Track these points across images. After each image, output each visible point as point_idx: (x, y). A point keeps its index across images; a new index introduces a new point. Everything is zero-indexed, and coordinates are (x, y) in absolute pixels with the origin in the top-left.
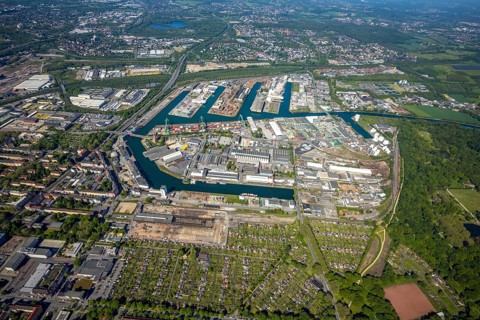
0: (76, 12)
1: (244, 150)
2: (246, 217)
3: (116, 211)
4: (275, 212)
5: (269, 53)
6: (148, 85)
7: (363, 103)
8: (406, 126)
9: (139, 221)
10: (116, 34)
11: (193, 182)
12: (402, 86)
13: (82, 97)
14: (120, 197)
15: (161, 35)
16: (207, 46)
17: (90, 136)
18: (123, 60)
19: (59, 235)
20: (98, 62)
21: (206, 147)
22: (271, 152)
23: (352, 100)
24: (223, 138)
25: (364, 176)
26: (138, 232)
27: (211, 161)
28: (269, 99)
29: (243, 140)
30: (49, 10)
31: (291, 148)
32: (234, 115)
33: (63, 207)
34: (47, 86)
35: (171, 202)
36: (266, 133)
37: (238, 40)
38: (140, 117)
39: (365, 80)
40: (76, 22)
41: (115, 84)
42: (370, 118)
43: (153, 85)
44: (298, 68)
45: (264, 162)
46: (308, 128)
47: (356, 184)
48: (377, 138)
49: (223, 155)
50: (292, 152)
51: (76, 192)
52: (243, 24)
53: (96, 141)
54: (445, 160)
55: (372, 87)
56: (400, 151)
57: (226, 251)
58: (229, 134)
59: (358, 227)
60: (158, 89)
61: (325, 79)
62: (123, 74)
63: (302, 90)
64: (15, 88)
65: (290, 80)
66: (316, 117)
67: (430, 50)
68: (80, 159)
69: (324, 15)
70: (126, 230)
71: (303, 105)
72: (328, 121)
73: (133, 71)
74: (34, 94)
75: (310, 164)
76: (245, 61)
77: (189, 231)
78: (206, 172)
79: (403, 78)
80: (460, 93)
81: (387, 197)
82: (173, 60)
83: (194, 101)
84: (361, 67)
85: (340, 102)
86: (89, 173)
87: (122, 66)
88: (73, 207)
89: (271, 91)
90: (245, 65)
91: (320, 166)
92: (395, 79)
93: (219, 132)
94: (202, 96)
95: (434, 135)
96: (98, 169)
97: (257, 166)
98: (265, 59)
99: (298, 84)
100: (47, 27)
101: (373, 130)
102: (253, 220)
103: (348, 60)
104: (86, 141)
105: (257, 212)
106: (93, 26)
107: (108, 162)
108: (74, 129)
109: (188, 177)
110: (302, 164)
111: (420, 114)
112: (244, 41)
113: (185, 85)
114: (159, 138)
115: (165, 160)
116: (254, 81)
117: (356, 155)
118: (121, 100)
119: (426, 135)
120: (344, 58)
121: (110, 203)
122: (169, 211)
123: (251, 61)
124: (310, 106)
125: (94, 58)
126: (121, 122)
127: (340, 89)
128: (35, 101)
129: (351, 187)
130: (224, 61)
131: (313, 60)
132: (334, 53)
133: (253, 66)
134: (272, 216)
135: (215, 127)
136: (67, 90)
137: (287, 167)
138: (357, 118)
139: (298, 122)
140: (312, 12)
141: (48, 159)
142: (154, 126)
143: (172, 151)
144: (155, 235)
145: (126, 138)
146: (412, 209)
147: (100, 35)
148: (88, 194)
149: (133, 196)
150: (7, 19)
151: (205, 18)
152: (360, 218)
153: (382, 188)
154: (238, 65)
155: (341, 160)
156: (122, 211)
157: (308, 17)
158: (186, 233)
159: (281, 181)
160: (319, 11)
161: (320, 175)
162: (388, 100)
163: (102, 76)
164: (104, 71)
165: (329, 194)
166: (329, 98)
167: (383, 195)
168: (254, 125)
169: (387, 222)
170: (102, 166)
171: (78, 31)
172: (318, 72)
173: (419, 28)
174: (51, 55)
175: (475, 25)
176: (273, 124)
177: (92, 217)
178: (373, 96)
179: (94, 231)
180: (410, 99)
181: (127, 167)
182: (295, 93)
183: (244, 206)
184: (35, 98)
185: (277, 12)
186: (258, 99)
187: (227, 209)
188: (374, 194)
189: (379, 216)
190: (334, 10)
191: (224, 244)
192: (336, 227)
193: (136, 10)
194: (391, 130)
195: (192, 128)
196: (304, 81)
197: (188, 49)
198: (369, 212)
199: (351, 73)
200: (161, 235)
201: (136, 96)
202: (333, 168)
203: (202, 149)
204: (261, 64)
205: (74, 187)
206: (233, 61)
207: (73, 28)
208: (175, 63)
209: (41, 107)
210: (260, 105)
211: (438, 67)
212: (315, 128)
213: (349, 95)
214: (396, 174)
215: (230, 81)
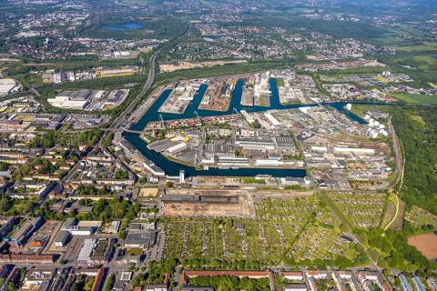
1: (247, 139)
2: (267, 194)
3: (140, 196)
4: (293, 188)
5: (243, 51)
7: (351, 94)
8: (398, 113)
11: (206, 168)
12: (386, 76)
13: (60, 98)
14: (139, 184)
17: (86, 133)
21: (208, 139)
23: (339, 91)
24: (222, 130)
25: (368, 155)
26: (168, 211)
28: (257, 94)
29: (243, 131)
31: (292, 136)
32: (227, 109)
34: (16, 90)
35: (190, 185)
36: (264, 124)
37: (205, 39)
39: (348, 73)
40: (18, 25)
42: (359, 106)
43: (131, 85)
44: (277, 64)
45: (270, 148)
46: (303, 117)
47: (362, 162)
48: (372, 123)
49: (227, 144)
50: (293, 138)
51: (94, 181)
52: (205, 23)
55: (357, 79)
56: (397, 133)
57: (257, 220)
58: (227, 126)
59: (372, 195)
60: (137, 88)
61: (308, 73)
63: (287, 85)
65: (272, 76)
66: (309, 108)
69: (289, 11)
71: (293, 97)
72: (321, 111)
73: (103, 73)
75: (314, 148)
77: (217, 207)
78: (217, 159)
79: (386, 70)
81: (393, 170)
83: (180, 98)
84: (341, 61)
85: (329, 94)
86: (99, 166)
89: (256, 87)
90: (222, 63)
91: (324, 149)
92: (377, 71)
93: (216, 125)
94: (187, 94)
96: (107, 162)
99: (282, 79)
101: (367, 117)
102: (275, 195)
103: (326, 55)
105: (276, 189)
108: (65, 128)
109: (199, 164)
110: (307, 148)
111: (409, 101)
112: (212, 40)
115: (171, 152)
116: (236, 78)
117: (356, 138)
118: (103, 100)
119: (418, 118)
120: (322, 53)
122: (191, 192)
123: (226, 59)
124: (300, 99)
127: (325, 83)
129: (358, 164)
131: (291, 57)
132: (311, 49)
133: (231, 64)
134: (291, 191)
135: (211, 120)
137: (293, 151)
138: (349, 106)
139: (292, 113)
141: (52, 155)
143: (176, 143)
144: (186, 212)
145: (124, 134)
148: (106, 183)
149: (151, 183)
151: (161, 18)
152: (373, 188)
153: (386, 163)
154: (214, 63)
156: (145, 195)
161: (326, 156)
162: (375, 90)
163: (72, 78)
165: (338, 171)
166: (317, 91)
167: (389, 169)
168: (250, 118)
169: (397, 190)
172: (300, 67)
173: (392, 22)
176: (268, 115)
178: (360, 88)
180: (396, 89)
181: (135, 159)
182: (281, 87)
183: (263, 185)
185: (238, 10)
186: (246, 94)
187: (246, 188)
188: (381, 169)
189: (389, 186)
190: (300, 6)
192: (352, 196)
194: (384, 116)
195: (188, 123)
196: (288, 77)
198: (378, 183)
199: (333, 67)
200: (191, 212)
201: (118, 96)
202: (337, 150)
203: (204, 141)
204: (238, 62)
206: (207, 60)
209: (19, 110)
210: (250, 100)
212: (310, 117)
213: (336, 88)
214: (397, 152)
215: (212, 79)
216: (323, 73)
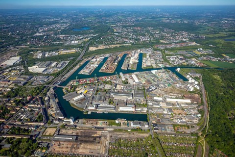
0: (38, 26)
1: (119, 92)
2: (120, 135)
3: (44, 134)
5: (130, 39)
6: (69, 59)
7: (180, 62)
8: (206, 73)
9: (56, 141)
10: (56, 34)
11: (89, 113)
12: (200, 51)
13: (34, 67)
14: (47, 125)
15: (78, 34)
16: (100, 38)
17: (35, 88)
18: (58, 47)
19: (8, 153)
20: (45, 49)
21: (97, 91)
22: (133, 92)
23: (175, 60)
24: (107, 85)
25: (187, 104)
26: (55, 148)
27: (100, 99)
28: (131, 62)
29: (118, 86)
30: (26, 25)
31: (144, 89)
32: (113, 72)
33: (13, 133)
34: (18, 62)
35: (76, 126)
36: (130, 81)
37: (115, 34)
38: (63, 76)
39: (180, 49)
40: (38, 30)
41: (52, 59)
42: (185, 70)
43: (71, 58)
44: (145, 45)
45: (130, 98)
46: (153, 76)
47: (183, 109)
48: (191, 80)
49: (106, 96)
50: (144, 91)
51: (22, 123)
52: (117, 26)
53: (38, 91)
54: (231, 92)
55: (184, 52)
56: (205, 87)
58: (110, 83)
59: (187, 137)
60: (73, 60)
61: (159, 50)
62: (57, 54)
63: (148, 57)
64: (1, 64)
65: (141, 52)
66: (156, 71)
67: (211, 32)
68: (28, 102)
69: (156, 19)
70: (48, 147)
71: (149, 64)
72: (163, 72)
73: (62, 52)
74: (10, 67)
75: (155, 98)
76: (119, 44)
77: (86, 146)
78: (97, 106)
79: (200, 47)
80: (231, 53)
81: (202, 116)
82: (83, 45)
83: (92, 66)
84: (177, 43)
85: (168, 62)
86: (32, 111)
87: (57, 50)
88: (19, 133)
89: (132, 58)
90: (118, 45)
91: (161, 99)
92: (195, 48)
93: (105, 82)
94: (96, 63)
95: (222, 76)
96: (37, 108)
97: (125, 101)
98: (128, 42)
99: (146, 54)
100: (23, 34)
101: (188, 76)
102: (124, 136)
103: (170, 40)
104: (33, 92)
105: (126, 131)
106: (46, 31)
107: (43, 103)
108: (27, 84)
109: (87, 110)
110: (151, 98)
111: (212, 65)
112: (117, 34)
113: (88, 57)
114: (72, 88)
115: (75, 100)
117: (181, 91)
118: (55, 67)
119: (217, 77)
120: (168, 39)
121: (41, 129)
122: (75, 132)
123: (122, 43)
124: (153, 65)
125: (43, 47)
126: (53, 79)
127: (168, 55)
128: (10, 71)
129: (180, 111)
130: (108, 44)
131: (152, 41)
132: (163, 37)
133: (122, 46)
134: (135, 133)
135: (103, 79)
136: (27, 64)
137: (142, 100)
138: (178, 70)
139: (147, 74)
140: (150, 18)
141: (11, 103)
142: (70, 81)
143: (79, 95)
144: (65, 150)
145: (55, 88)
146: (218, 125)
147: (48, 35)
148: (29, 124)
149: (55, 124)
150: (5, 31)
151: (99, 24)
152: (188, 131)
153: (198, 110)
154: (115, 46)
155: (172, 94)
156: (47, 134)
157: (149, 21)
158: (84, 148)
159: (139, 109)
160: (153, 18)
161: (161, 104)
162: (193, 59)
163: (46, 56)
164: (48, 53)
165: (168, 117)
166: (162, 60)
167: (199, 115)
168: (123, 77)
169: (204, 133)
170: (39, 106)
171: (38, 34)
172: (156, 47)
173: (204, 23)
174: (23, 47)
175: (231, 19)
176: (134, 76)
177: (29, 139)
178: (185, 58)
179: (28, 149)
180: (205, 58)
181: (53, 106)
182: (144, 58)
183: (119, 127)
184: (10, 69)
185: (133, 20)
186: (125, 62)
187: (108, 129)
188: (194, 115)
189: (199, 129)
190: (161, 17)
191: (107, 154)
192: (174, 138)
193: (66, 23)
194: (198, 75)
195: (90, 81)
196: (148, 52)
197: (90, 40)
198: (193, 127)
199: (173, 46)
200: (69, 150)
201: (62, 65)
202: (168, 100)
203: (95, 93)
204: (126, 45)
205: (22, 120)
206: (112, 44)
207: (36, 33)
208: (83, 47)
209: (12, 74)
210: (126, 66)
211: (217, 41)
212: (156, 77)
213: (173, 58)
214: (205, 101)
215: (111, 54)
216: (167, 49)
